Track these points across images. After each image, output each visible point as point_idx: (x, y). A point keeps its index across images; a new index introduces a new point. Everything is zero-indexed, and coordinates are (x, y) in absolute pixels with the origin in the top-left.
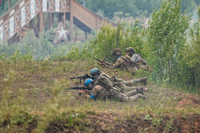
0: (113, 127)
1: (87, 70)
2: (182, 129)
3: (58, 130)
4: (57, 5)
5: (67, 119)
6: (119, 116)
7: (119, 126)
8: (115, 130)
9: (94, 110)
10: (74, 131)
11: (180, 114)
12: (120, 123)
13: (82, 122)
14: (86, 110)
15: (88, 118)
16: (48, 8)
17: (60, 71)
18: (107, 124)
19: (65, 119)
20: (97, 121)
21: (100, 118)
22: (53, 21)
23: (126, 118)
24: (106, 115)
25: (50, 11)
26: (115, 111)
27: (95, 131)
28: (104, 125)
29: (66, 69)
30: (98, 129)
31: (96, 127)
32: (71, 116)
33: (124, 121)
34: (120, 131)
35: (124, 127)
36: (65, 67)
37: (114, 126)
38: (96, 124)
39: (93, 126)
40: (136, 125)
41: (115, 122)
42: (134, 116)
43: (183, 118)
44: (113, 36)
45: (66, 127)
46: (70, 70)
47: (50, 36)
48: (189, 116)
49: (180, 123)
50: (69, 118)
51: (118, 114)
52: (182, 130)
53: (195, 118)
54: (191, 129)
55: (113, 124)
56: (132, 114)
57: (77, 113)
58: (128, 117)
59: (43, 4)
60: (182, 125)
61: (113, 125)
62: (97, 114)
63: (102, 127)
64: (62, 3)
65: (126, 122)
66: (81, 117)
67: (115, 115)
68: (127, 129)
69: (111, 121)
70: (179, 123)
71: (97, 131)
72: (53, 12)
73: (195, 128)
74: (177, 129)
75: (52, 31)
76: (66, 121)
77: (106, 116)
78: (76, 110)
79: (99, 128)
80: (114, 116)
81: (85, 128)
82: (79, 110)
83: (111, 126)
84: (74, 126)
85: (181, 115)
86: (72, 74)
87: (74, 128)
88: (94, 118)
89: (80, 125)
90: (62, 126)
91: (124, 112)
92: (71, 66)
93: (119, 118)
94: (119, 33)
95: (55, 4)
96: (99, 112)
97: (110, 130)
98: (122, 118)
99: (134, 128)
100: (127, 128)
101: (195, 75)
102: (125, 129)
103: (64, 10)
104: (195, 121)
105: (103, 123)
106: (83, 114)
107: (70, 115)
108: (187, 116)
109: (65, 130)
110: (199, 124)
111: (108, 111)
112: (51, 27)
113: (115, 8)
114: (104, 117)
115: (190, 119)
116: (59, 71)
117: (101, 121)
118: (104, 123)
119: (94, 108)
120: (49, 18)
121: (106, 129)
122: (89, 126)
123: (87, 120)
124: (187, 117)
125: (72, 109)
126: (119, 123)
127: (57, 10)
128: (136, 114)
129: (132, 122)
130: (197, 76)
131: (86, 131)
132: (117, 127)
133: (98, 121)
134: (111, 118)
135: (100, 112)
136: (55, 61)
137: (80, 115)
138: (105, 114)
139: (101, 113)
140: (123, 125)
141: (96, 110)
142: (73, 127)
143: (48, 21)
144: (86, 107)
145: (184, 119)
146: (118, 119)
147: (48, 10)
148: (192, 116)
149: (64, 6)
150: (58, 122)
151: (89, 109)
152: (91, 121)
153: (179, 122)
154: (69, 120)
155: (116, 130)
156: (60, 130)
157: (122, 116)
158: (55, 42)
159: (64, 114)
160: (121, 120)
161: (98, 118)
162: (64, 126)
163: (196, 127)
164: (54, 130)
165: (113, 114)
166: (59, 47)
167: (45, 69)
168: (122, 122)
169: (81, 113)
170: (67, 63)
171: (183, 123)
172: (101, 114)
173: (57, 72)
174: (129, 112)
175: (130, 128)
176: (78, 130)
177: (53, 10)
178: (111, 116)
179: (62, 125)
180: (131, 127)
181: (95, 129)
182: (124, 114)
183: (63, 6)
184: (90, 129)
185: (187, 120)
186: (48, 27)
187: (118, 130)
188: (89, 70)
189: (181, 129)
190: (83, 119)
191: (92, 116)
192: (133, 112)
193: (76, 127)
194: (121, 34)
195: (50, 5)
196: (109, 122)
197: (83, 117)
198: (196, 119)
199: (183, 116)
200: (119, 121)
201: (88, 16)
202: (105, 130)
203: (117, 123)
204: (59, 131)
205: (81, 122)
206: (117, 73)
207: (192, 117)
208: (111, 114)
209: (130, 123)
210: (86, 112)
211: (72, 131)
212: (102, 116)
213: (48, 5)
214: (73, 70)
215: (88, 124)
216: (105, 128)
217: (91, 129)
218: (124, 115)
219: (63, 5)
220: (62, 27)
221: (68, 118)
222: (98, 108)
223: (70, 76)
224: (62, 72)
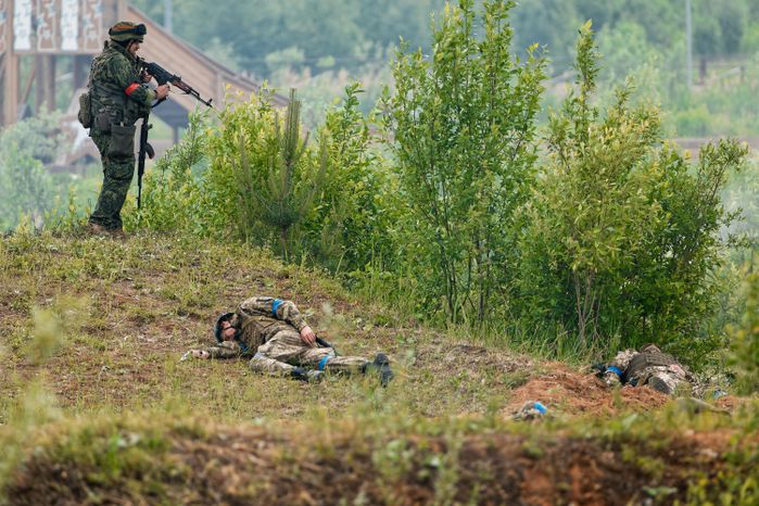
0: (267, 486)
1: (174, 271)
2: (524, 492)
3: (62, 495)
4: (70, 24)
5: (96, 456)
6: (292, 444)
7: (289, 481)
8: (274, 498)
9: (198, 420)
10: (125, 497)
11: (517, 438)
12: (296, 468)
13: (155, 467)
14: (169, 421)
15: (174, 450)
16: (34, 36)
17: (76, 272)
18: (245, 474)
19: (90, 455)
20: (207, 460)
21: (220, 451)
22: (53, 85)
23: (316, 452)
24: (241, 439)
25: (40, 49)
26: (274, 424)
27: (201, 498)
28: (236, 478)
29: (100, 267)
30: (211, 491)
32: (114, 444)
33: (310, 461)
34: (294, 499)
35: (309, 486)
36: (94, 258)
37: (272, 482)
38: (205, 472)
39: (193, 480)
40: (353, 477)
41: (273, 467)
42: (345, 446)
43: (526, 454)
44: (272, 143)
45: (93, 485)
46: (114, 271)
47: (43, 139)
48: (550, 445)
49: (517, 471)
50: (105, 451)
51: (287, 437)
52: (525, 497)
53: (573, 451)
54: (557, 495)
55: (266, 474)
56: (339, 435)
57: (135, 431)
58: (324, 449)
59: (16, 21)
60: (522, 479)
61: (267, 478)
62: (208, 436)
63: (226, 483)
64: (87, 17)
65: (317, 468)
66: (151, 445)
67: (274, 440)
68: (319, 494)
69: (261, 462)
70: (511, 473)
71: (208, 500)
72: (52, 50)
73: (572, 491)
74: (507, 492)
75: (46, 124)
76: (93, 462)
77: (241, 442)
78: (133, 419)
79: (216, 488)
80: (271, 445)
81: (165, 486)
82: (144, 423)
83: (262, 481)
84: (124, 479)
85: (521, 442)
86: (119, 285)
87: (123, 489)
88: (199, 451)
89: (147, 478)
90: (78, 481)
91: (309, 428)
92: (116, 257)
93: (290, 450)
94: (296, 135)
95: (63, 22)
96: (217, 431)
97: (258, 496)
98: (303, 451)
99: (345, 490)
100: (318, 489)
101: (578, 291)
102: (313, 491)
103: (92, 44)
104: (571, 466)
105: (231, 468)
106: (158, 437)
107: (110, 441)
108: (543, 446)
109: (91, 494)
110: (586, 476)
111: (252, 424)
112: (44, 108)
113: (283, 35)
114: (236, 445)
115: (554, 458)
116: (71, 274)
117: (225, 462)
118: (237, 471)
119: (198, 413)
120: (38, 74)
121: (242, 492)
122: (179, 480)
123: (171, 458)
124: (543, 449)
125: (118, 418)
126: (290, 472)
127: (70, 45)
128: (352, 438)
129: (337, 465)
130: (583, 294)
131: (169, 498)
132: (285, 486)
133: (211, 464)
134: (259, 451)
135: (220, 427)
136: (59, 236)
137: (146, 442)
138: (238, 435)
139: (223, 432)
140: (307, 477)
141: (207, 421)
142: (118, 487)
143: (35, 83)
144: (168, 409)
145: (533, 457)
146: (289, 456)
147: (34, 45)
148: (560, 445)
149: (96, 28)
150: (64, 466)
151: (177, 417)
152: (187, 462)
153: (512, 468)
154: (105, 456)
155: (279, 496)
156: (73, 497)
157: (302, 444)
158: (61, 161)
159: (86, 438)
160: (299, 458)
161: (214, 451)
162: (86, 479)
163: (576, 486)
164: (48, 493)
165: (269, 437)
166: (77, 182)
167: (20, 265)
168: (301, 468)
169: (149, 433)
170: (102, 243)
171: (526, 473)
172: (223, 436)
173: (64, 278)
174: (327, 430)
175: (330, 490)
176: (137, 496)
177: (54, 42)
178: (261, 444)
179: (80, 475)
180: (333, 485)
181: (203, 493)
182: (309, 435)
183: (89, 30)
184: (181, 491)
185: (542, 462)
186: (33, 108)
187: (284, 498)
188: (182, 269)
189: (518, 495)
190: (157, 453)
191: (189, 444)
192: (343, 431)
193: (133, 485)
194: (302, 135)
195: (42, 25)
196: (254, 465)
197: (156, 447)
198: (576, 455)
199: (526, 444)
200: (291, 462)
201: (182, 67)
202: (239, 497)
203: (283, 471)
204: (69, 499)
205: (150, 466)
206: (287, 281)
207: (561, 450)
208: (263, 437)
209: (330, 470)
210: (167, 430)
211: (116, 500)
212: (229, 443)
213: (34, 26)
214: (125, 272)
215: (174, 472)
216: (237, 488)
217: (187, 492)
218: (308, 441)
219: (91, 26)
221: (100, 451)
222: (217, 410)
223: (113, 293)
224: (84, 276)
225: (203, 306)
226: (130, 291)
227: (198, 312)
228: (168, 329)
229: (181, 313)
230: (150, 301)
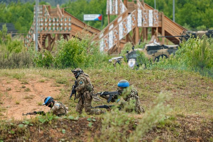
0: (199, 128)
1: (176, 78)
4: (151, 20)
7: (205, 127)
8: (201, 131)
9: (182, 113)
10: (166, 131)
12: (206, 124)
13: (173, 124)
14: (176, 113)
15: (177, 120)
16: (142, 23)
18: (194, 125)
20: (185, 122)
21: (188, 120)
22: (147, 34)
23: (211, 120)
25: (144, 26)
26: (200, 114)
27: (183, 131)
28: (192, 126)
29: (159, 77)
30: (186, 130)
31: (184, 128)
33: (209, 123)
34: (206, 131)
35: (209, 128)
37: (200, 127)
38: (185, 125)
39: (182, 127)
41: (201, 124)
45: (158, 128)
46: (162, 78)
51: (204, 117)
55: (199, 125)
57: (168, 116)
59: (138, 20)
62: (185, 117)
63: (190, 128)
64: (155, 18)
65: (211, 124)
66: (172, 119)
67: (201, 117)
69: (198, 123)
72: (147, 26)
78: (167, 113)
80: (200, 118)
81: (175, 128)
82: (170, 114)
83: (198, 127)
84: (165, 127)
86: (164, 81)
87: (165, 129)
88: (182, 120)
89: (171, 126)
93: (205, 120)
95: (149, 20)
97: (197, 130)
98: (208, 120)
102: (210, 129)
103: (156, 25)
105: (191, 124)
106: (173, 117)
109: (158, 130)
111: (195, 114)
113: (201, 23)
117: (189, 123)
119: (183, 111)
120: (143, 32)
121: (193, 130)
122: (178, 127)
123: (176, 122)
126: (205, 125)
127: (151, 25)
131: (176, 131)
132: (203, 128)
134: (197, 120)
135: (188, 114)
137: (170, 118)
138: (192, 116)
139: (189, 116)
140: (209, 126)
141: (185, 113)
143: (143, 34)
144: (176, 110)
146: (204, 121)
147: (142, 25)
149: (157, 21)
151: (178, 112)
152: (180, 123)
154: (161, 122)
155: (202, 131)
156: (153, 131)
157: (208, 118)
160: (207, 122)
161: (187, 120)
162: (156, 127)
165: (200, 117)
167: (140, 77)
168: (207, 124)
169: (171, 116)
170: (159, 71)
173: (150, 80)
176: (169, 131)
177: (147, 24)
181: (184, 130)
182: (209, 116)
183: (155, 21)
186: (142, 40)
187: (203, 131)
188: (178, 78)
190: (173, 121)
191: (181, 118)
193: (167, 128)
195: (144, 20)
196: (196, 123)
200: (205, 123)
201: (177, 30)
202: (192, 131)
203: (203, 125)
205: (172, 123)
206: (203, 80)
208: (198, 117)
210: (176, 115)
211: (164, 132)
212: (190, 118)
213: (142, 21)
215: (177, 125)
216: (192, 129)
217: (180, 130)
219: (156, 20)
220: (155, 40)
222: (187, 111)
223: (162, 83)
224: (155, 79)
225: (183, 86)
226: (166, 83)
227: (182, 87)
228: (175, 91)
229: (178, 88)
230: (170, 85)
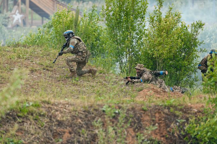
0: (69, 118)
1: (42, 57)
2: (142, 121)
3: (10, 119)
5: (20, 108)
6: (76, 106)
7: (75, 116)
8: (71, 121)
9: (49, 99)
10: (28, 120)
11: (140, 105)
12: (77, 113)
13: (37, 112)
14: (41, 99)
15: (42, 107)
17: (14, 57)
18: (62, 114)
19: (18, 108)
20: (52, 110)
21: (55, 108)
22: (7, 5)
23: (83, 108)
24: (61, 104)
26: (71, 100)
27: (50, 121)
28: (60, 115)
29: (21, 56)
30: (53, 119)
31: (51, 117)
32: (25, 105)
33: (81, 111)
34: (77, 121)
35: (81, 118)
36: (19, 53)
37: (70, 117)
38: (51, 113)
39: (48, 116)
40: (93, 115)
41: (71, 112)
42: (91, 107)
43: (143, 110)
44: (71, 21)
45: (19, 117)
46: (25, 57)
47: (4, 20)
48: (150, 107)
49: (140, 114)
50: (23, 107)
51: (74, 104)
52: (142, 122)
53: (156, 109)
54: (151, 121)
55: (69, 114)
56: (90, 104)
57: (31, 102)
58: (85, 108)
60: (142, 117)
61: (69, 115)
62: (52, 103)
63: (57, 116)
65: (83, 113)
66: (36, 106)
67: (71, 105)
68: (84, 120)
69: (67, 111)
70: (138, 115)
71: (52, 121)
73: (156, 120)
74: (137, 120)
75: (6, 15)
76: (19, 110)
77: (61, 105)
78: (30, 98)
79: (54, 118)
80: (70, 106)
81: (40, 117)
82: (34, 99)
83: (67, 116)
84: (28, 115)
85: (141, 106)
86: (27, 61)
87: (28, 118)
88: (49, 108)
89: (34, 115)
90: (15, 116)
91: (81, 102)
92: (26, 53)
93: (75, 108)
94: (78, 19)
96: (54, 102)
97: (66, 120)
98: (79, 108)
99: (91, 119)
100: (83, 119)
101: (157, 64)
102: (82, 119)
104: (156, 113)
105: (58, 112)
106: (38, 104)
107: (24, 105)
108: (148, 107)
109: (18, 119)
110: (160, 116)
111: (64, 100)
112: (5, 11)
114: (60, 106)
115: (151, 111)
116: (13, 58)
117: (57, 111)
118: (60, 113)
119: (49, 97)
120: (3, 1)
121: (62, 119)
122: (44, 116)
123: (41, 109)
124: (148, 108)
125: (26, 98)
126: (75, 114)
128: (93, 105)
129: (89, 112)
130: (159, 65)
131: (41, 121)
132: (74, 117)
133: (53, 111)
134: (67, 108)
135: (55, 101)
136: (9, 47)
137: (34, 105)
138: (61, 103)
139: (56, 102)
140: (80, 115)
141: (52, 99)
142: (26, 117)
143: (2, 4)
144: (41, 96)
145: (145, 111)
146: (75, 109)
148: (153, 107)
150: (11, 111)
151: (44, 98)
152: (46, 111)
153: (139, 113)
154: (22, 109)
155: (72, 121)
156: (13, 120)
157: (79, 106)
158: (10, 26)
159: (18, 103)
160: (78, 110)
161: (54, 108)
162: (17, 115)
163: (157, 119)
164: (6, 119)
165: (69, 104)
166: (14, 32)
168: (79, 113)
169: (35, 102)
170: (22, 49)
171: (143, 115)
172: (56, 103)
173: (11, 59)
174: (86, 102)
175: (87, 119)
176: (32, 120)
178: (67, 106)
179: (15, 114)
180: (88, 118)
181: (50, 120)
184: (44, 119)
185: (147, 112)
186: (2, 11)
187: (74, 121)
188: (44, 57)
189: (141, 121)
190: (38, 108)
191: (47, 105)
192: (91, 102)
193: (30, 116)
194: (80, 19)
196: (65, 112)
197: (37, 106)
198: (157, 110)
199: (143, 107)
200: (76, 111)
202: (60, 121)
203: (73, 113)
204: (12, 121)
205: (35, 111)
207: (153, 109)
208: (67, 104)
209: (87, 113)
210: (40, 101)
211: (26, 121)
212: (58, 105)
214: (28, 57)
215: (42, 113)
216: (60, 118)
217: (46, 119)
218: (81, 105)
220: (17, 11)
221: (21, 107)
222: (54, 96)
223: (25, 63)
224: (16, 58)
225: (51, 67)
226: (29, 63)
227: (49, 69)
228: (40, 73)
229: (44, 69)
230: (35, 65)
